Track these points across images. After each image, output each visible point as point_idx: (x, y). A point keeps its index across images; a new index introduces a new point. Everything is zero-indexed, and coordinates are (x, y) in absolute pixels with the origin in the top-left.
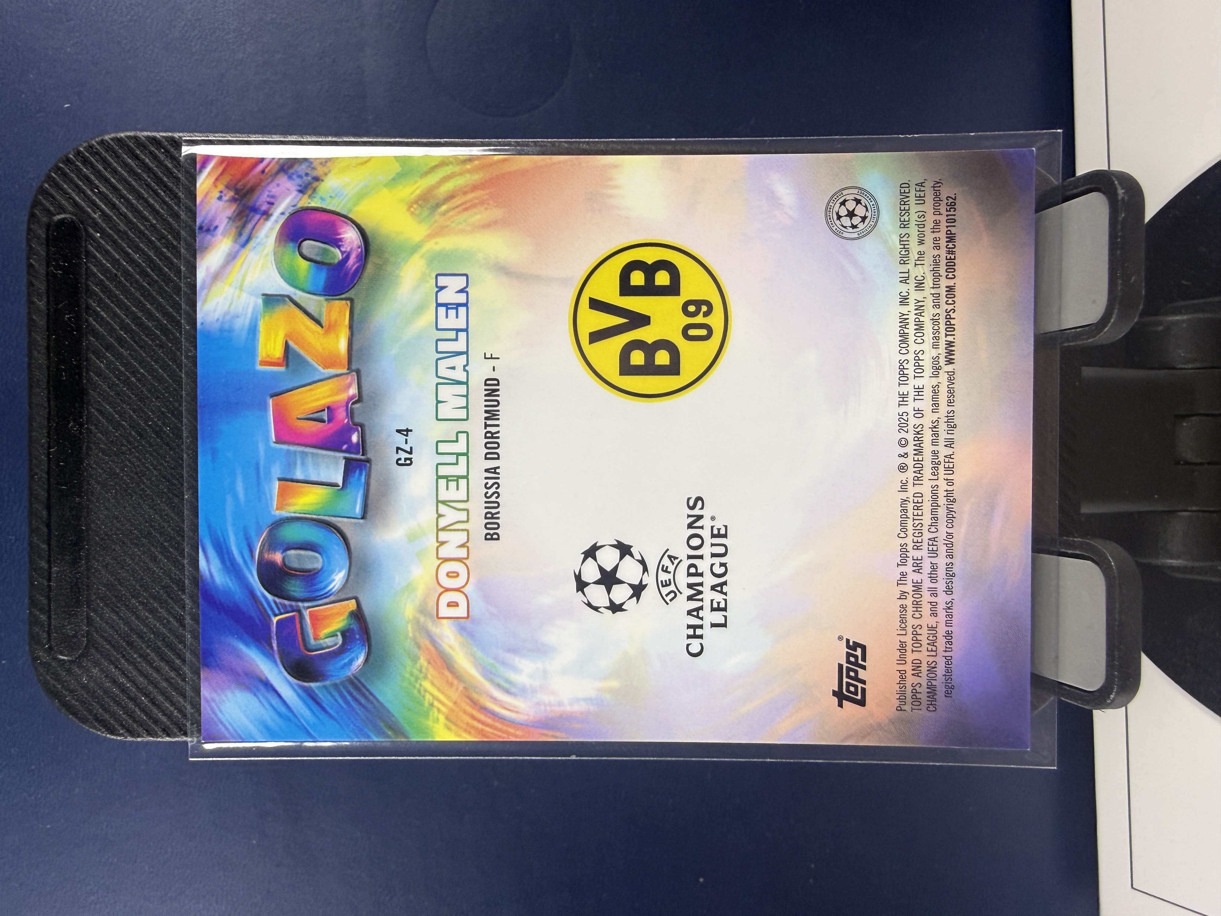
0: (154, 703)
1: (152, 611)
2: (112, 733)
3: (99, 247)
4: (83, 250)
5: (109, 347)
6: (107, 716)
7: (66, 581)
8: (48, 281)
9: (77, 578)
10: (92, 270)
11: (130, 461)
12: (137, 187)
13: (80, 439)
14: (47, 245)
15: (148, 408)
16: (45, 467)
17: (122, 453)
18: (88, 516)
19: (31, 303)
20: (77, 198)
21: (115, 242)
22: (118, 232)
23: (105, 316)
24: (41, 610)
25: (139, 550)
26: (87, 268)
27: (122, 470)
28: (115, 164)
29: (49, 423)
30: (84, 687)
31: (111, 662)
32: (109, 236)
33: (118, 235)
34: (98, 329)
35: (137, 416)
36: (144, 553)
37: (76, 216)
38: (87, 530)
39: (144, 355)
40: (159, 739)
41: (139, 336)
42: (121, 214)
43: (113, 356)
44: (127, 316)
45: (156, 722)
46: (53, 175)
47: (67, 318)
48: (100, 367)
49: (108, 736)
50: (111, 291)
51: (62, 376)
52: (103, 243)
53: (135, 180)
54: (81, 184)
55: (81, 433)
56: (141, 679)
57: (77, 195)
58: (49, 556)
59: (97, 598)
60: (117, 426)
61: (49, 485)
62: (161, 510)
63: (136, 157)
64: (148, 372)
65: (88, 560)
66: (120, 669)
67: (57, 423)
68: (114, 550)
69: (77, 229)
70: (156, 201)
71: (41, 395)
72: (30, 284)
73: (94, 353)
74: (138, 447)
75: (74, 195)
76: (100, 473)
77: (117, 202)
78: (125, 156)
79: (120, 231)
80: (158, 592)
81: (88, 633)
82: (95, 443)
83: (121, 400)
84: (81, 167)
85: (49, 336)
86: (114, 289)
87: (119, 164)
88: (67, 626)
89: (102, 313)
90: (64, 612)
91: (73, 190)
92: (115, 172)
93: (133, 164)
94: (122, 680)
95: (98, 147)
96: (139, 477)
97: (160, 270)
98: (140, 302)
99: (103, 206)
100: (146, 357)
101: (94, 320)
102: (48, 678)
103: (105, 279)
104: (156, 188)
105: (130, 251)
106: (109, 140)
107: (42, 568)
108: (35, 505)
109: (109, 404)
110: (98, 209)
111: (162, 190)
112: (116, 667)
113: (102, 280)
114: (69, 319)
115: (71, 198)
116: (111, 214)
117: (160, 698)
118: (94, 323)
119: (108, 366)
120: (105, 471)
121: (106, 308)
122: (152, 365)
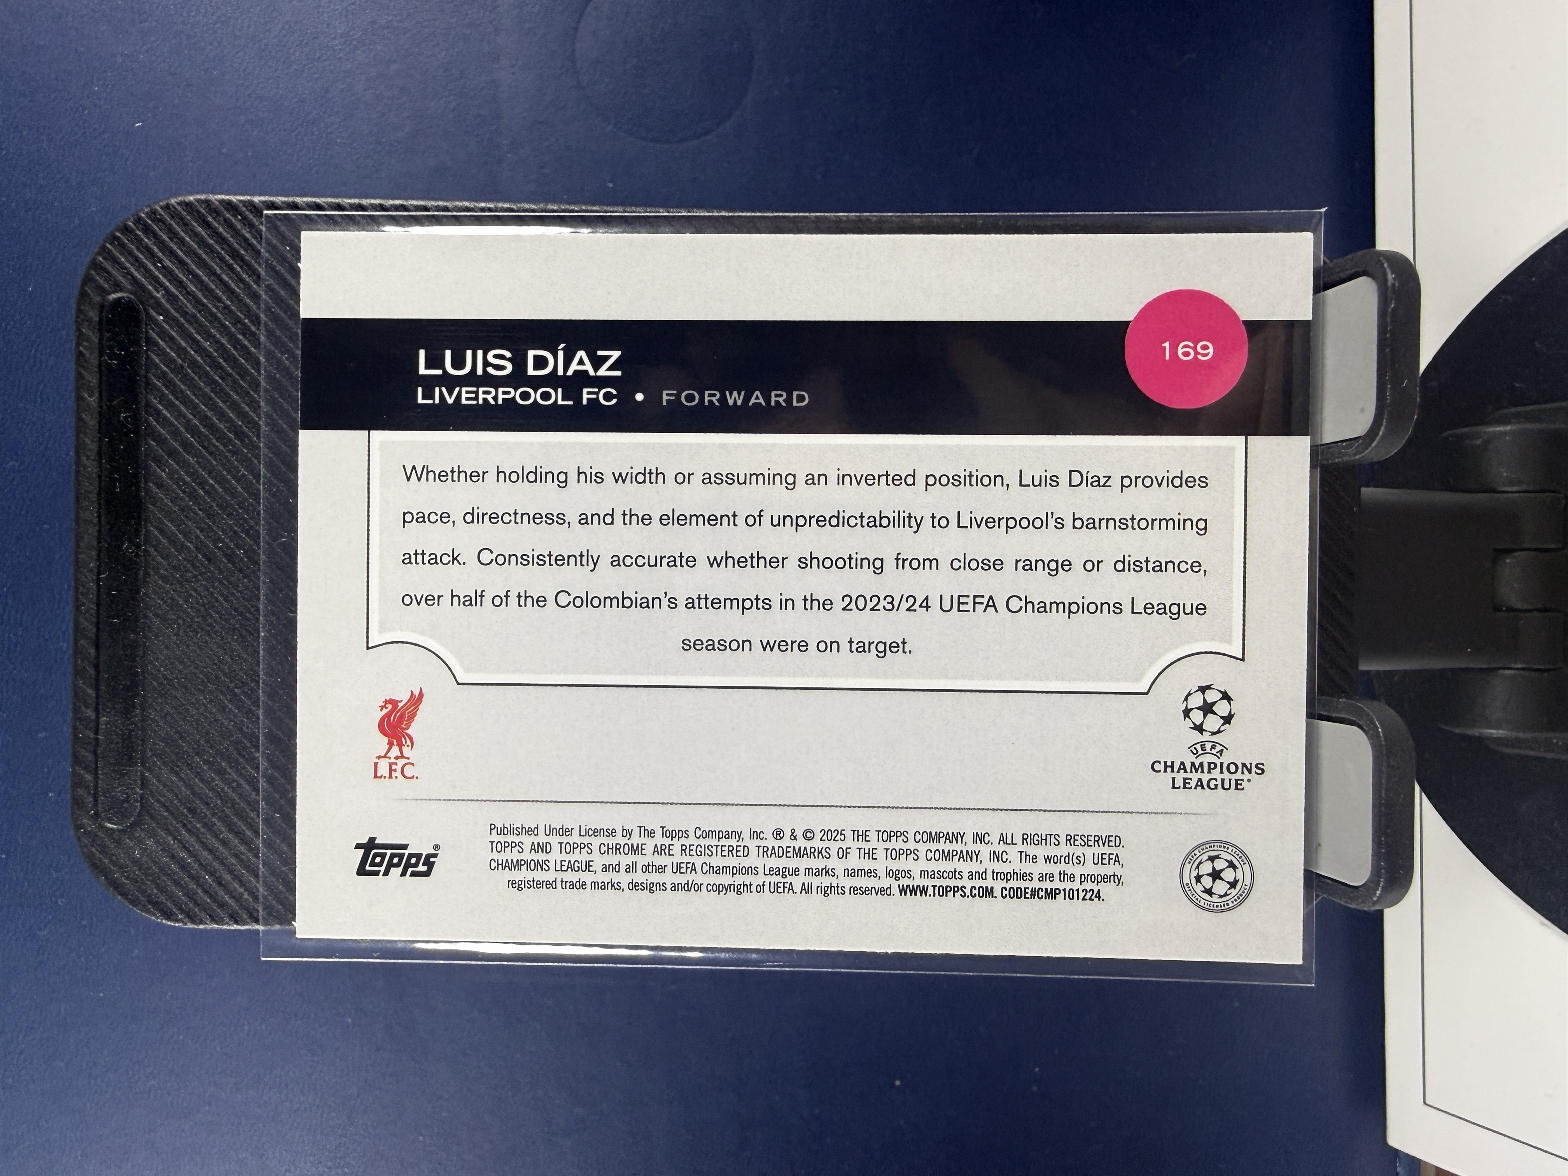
0: (220, 884)
1: (221, 772)
2: (169, 918)
3: (163, 334)
4: (143, 336)
5: (172, 453)
6: (163, 898)
7: (117, 734)
8: (100, 372)
9: (131, 731)
10: (153, 359)
11: (196, 590)
12: (208, 260)
13: (136, 563)
14: (100, 330)
15: (218, 527)
16: (93, 596)
17: (187, 580)
18: (144, 656)
19: (80, 398)
20: (136, 274)
21: (181, 327)
22: (185, 314)
23: (169, 415)
24: (86, 768)
25: (205, 698)
26: (148, 357)
27: (186, 601)
28: (182, 234)
29: (99, 542)
30: (135, 862)
31: (169, 832)
32: (174, 319)
33: (185, 319)
34: (159, 431)
35: (204, 536)
36: (211, 701)
37: (135, 294)
38: (143, 672)
39: (214, 462)
40: (225, 927)
41: (209, 441)
42: (188, 294)
43: (178, 464)
44: (194, 416)
45: (222, 905)
46: (109, 246)
47: (123, 417)
48: (161, 477)
49: (164, 921)
50: (175, 385)
51: (115, 486)
52: (167, 327)
53: (207, 254)
54: (141, 256)
55: (137, 555)
56: (205, 854)
57: (136, 270)
58: (97, 704)
59: (153, 755)
60: (181, 548)
61: (98, 617)
62: (232, 650)
63: (207, 225)
64: (219, 483)
65: (143, 709)
66: (180, 841)
67: (109, 543)
68: (176, 697)
69: (138, 311)
70: (231, 278)
71: (91, 512)
72: (80, 376)
73: (154, 460)
74: (205, 573)
75: (132, 270)
76: (159, 604)
77: (185, 279)
78: (195, 224)
79: (187, 313)
80: (227, 750)
81: (142, 797)
82: (153, 568)
83: (186, 517)
84: (142, 237)
85: (100, 438)
86: (179, 383)
87: (186, 233)
88: (117, 788)
89: (165, 412)
90: (114, 771)
91: (132, 264)
92: (182, 242)
93: (203, 233)
94: (183, 854)
95: (162, 213)
96: (206, 610)
97: (235, 360)
98: (211, 399)
99: (168, 284)
100: (216, 465)
101: (156, 420)
102: (93, 849)
103: (168, 371)
104: (231, 262)
105: (199, 338)
106: (175, 204)
107: (89, 717)
108: (82, 642)
109: (171, 522)
110: (161, 286)
111: (238, 264)
112: (175, 839)
113: (164, 373)
114: (126, 418)
115: (129, 273)
116: (177, 293)
117: (228, 877)
118: (155, 423)
119: (171, 475)
120: (165, 602)
121: (170, 406)
122: (224, 475)
